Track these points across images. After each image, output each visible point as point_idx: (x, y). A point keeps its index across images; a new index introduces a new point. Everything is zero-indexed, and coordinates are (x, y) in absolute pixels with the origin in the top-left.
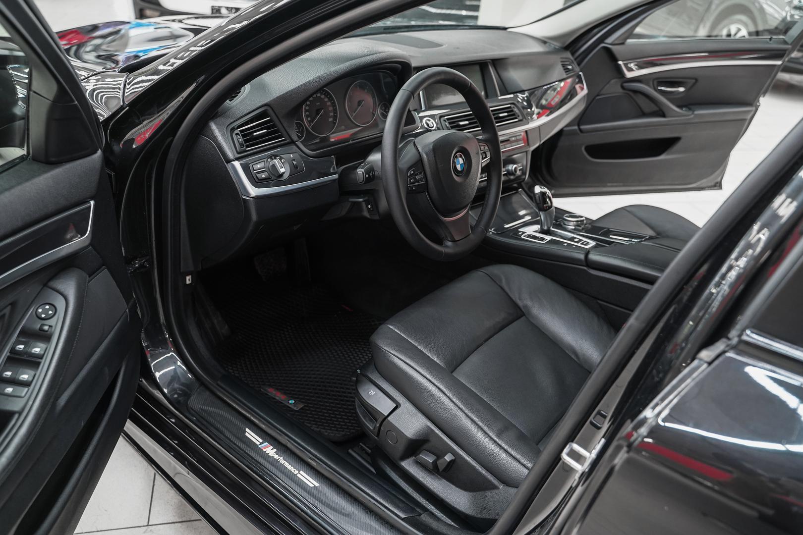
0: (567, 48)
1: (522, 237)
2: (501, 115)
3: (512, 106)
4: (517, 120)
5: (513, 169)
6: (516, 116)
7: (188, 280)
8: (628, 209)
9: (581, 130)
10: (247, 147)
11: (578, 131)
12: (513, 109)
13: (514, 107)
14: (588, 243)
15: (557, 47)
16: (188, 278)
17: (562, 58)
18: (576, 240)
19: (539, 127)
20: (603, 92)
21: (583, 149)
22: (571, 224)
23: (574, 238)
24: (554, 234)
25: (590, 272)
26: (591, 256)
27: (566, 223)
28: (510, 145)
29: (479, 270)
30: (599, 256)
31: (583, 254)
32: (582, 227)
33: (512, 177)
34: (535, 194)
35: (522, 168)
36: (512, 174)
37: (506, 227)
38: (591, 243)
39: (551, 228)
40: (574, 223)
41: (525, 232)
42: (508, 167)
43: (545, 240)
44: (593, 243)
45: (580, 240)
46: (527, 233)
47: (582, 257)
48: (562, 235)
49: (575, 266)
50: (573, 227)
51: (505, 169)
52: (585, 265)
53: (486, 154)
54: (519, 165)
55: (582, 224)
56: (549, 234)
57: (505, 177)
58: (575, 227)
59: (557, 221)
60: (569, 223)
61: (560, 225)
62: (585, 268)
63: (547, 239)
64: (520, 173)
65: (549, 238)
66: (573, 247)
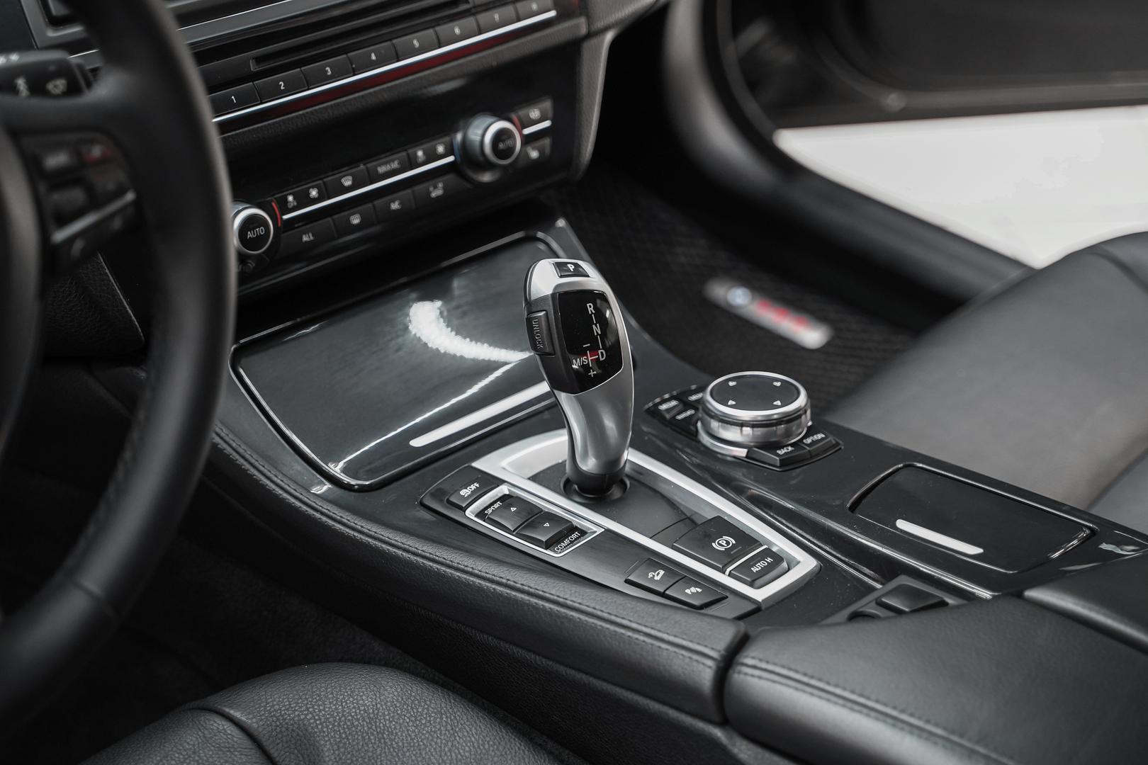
1: (469, 512)
5: (488, 136)
14: (777, 563)
22: (732, 434)
23: (722, 525)
24: (644, 484)
25: (735, 751)
26: (742, 676)
27: (714, 424)
28: (470, 22)
29: (215, 700)
30: (778, 687)
31: (710, 663)
32: (781, 452)
33: (486, 177)
34: (532, 306)
35: (547, 124)
36: (486, 165)
37: (418, 442)
38: (792, 564)
39: (632, 457)
40: (747, 430)
41: (499, 482)
42: (465, 129)
43: (574, 536)
44: (805, 564)
45: (746, 540)
46: (503, 490)
47: (705, 675)
48: (677, 498)
49: (673, 713)
50: (742, 452)
51: (447, 139)
52: (717, 718)
53: (90, 190)
54: (535, 114)
55: (788, 434)
56: (616, 492)
57: (450, 177)
58: (749, 448)
59: (687, 405)
60: (725, 429)
61: (687, 431)
62: (718, 733)
63: (583, 533)
64: (541, 151)
65: (594, 522)
66: (688, 591)
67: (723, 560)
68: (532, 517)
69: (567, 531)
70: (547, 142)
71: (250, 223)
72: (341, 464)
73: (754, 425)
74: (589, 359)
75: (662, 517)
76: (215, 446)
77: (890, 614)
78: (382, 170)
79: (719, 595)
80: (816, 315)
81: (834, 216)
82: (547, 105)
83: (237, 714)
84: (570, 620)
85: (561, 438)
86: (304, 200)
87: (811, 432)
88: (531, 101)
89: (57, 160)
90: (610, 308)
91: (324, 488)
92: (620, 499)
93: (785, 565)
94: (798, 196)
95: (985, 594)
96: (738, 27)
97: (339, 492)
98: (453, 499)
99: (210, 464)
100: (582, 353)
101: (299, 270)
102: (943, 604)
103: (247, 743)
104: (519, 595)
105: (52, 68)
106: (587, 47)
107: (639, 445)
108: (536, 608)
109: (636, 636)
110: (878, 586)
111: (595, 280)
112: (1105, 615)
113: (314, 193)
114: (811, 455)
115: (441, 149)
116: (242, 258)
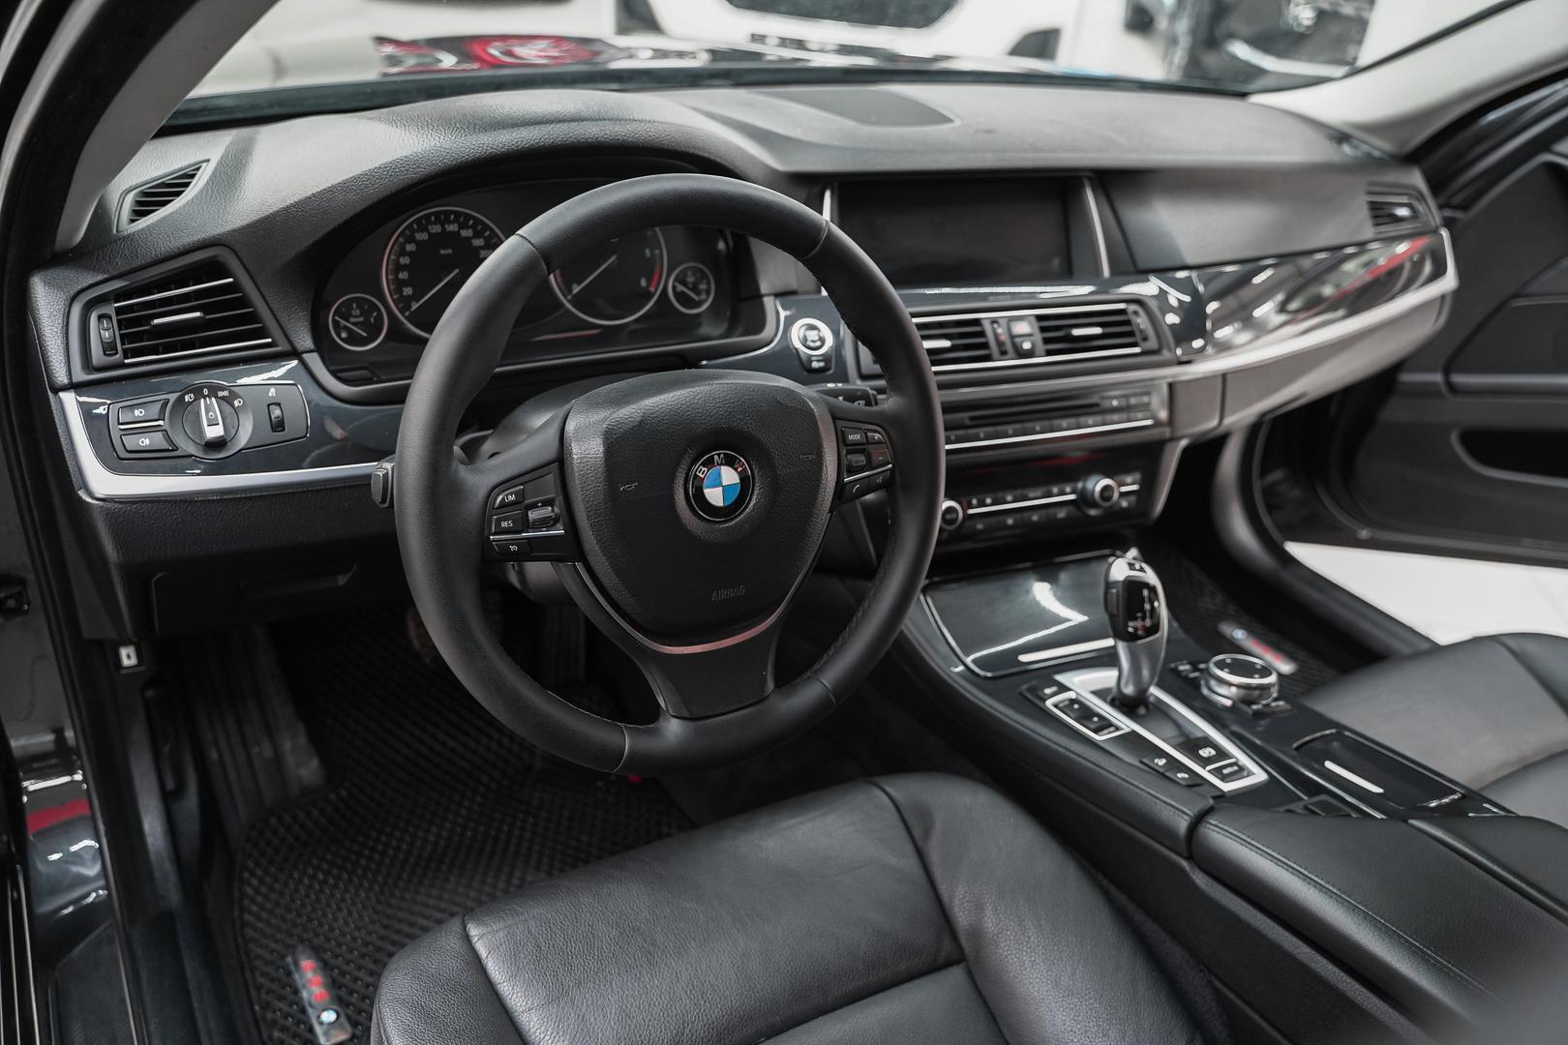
0: (1412, 158)
1: (1049, 703)
2: (1076, 332)
3: (1132, 308)
4: (1137, 350)
5: (1098, 488)
6: (1138, 338)
7: (128, 657)
8: (1512, 643)
9: (1453, 388)
10: (126, 354)
11: (1444, 389)
12: (1133, 318)
13: (1136, 313)
14: (1241, 771)
15: (1376, 153)
16: (124, 652)
17: (1372, 184)
18: (1206, 752)
19: (1224, 376)
20: (1534, 288)
21: (1454, 439)
22: (1223, 690)
23: (1207, 742)
24: (1161, 711)
25: (1194, 877)
26: (1206, 830)
27: (1213, 683)
28: (1099, 418)
29: (879, 780)
30: (1229, 840)
31: (1186, 817)
32: (1255, 707)
33: (1093, 512)
34: (1109, 585)
35: (1135, 487)
36: (1094, 504)
37: (1023, 658)
38: (1250, 774)
39: (1155, 691)
40: (1234, 690)
41: (1068, 689)
42: (1085, 480)
43: (1112, 729)
44: (1258, 776)
45: (1222, 754)
46: (1072, 695)
47: (1182, 825)
48: (1181, 721)
49: (1157, 846)
50: (1228, 703)
51: (1073, 485)
52: (1185, 854)
53: (869, 458)
54: (1129, 479)
55: (1261, 697)
56: (1142, 711)
57: (1071, 509)
58: (1234, 702)
59: (1195, 669)
60: (1219, 686)
61: (1195, 684)
62: (1185, 864)
63: (1118, 729)
64: (1129, 503)
65: (1126, 724)
66: (1179, 775)
67: (1205, 762)
68: (1085, 714)
69: (1105, 725)
70: (1133, 498)
71: (950, 510)
72: (972, 657)
73: (1238, 686)
74: (1139, 624)
75: (1170, 731)
76: (902, 632)
77: (1308, 813)
78: (1031, 495)
79: (1197, 782)
80: (1290, 656)
81: (1313, 594)
82: (1137, 476)
83: (890, 790)
84: (1101, 775)
85: (1113, 673)
86: (982, 504)
87: (1276, 700)
88: (1128, 471)
89: (854, 437)
90: (1158, 601)
91: (961, 668)
92: (1143, 716)
93: (1245, 773)
94: (1288, 576)
95: (1379, 816)
96: (1264, 471)
97: (968, 673)
98: (1040, 693)
99: (896, 641)
100: (1135, 619)
101: (968, 545)
102: (1350, 815)
103: (891, 805)
104: (1072, 755)
105: (859, 394)
106: (1168, 447)
107: (1161, 686)
108: (1081, 764)
109: (1140, 792)
110: (1306, 798)
111: (1150, 577)
112: (1464, 845)
113: (989, 501)
114: (1274, 713)
115: (1068, 490)
116: (941, 530)
